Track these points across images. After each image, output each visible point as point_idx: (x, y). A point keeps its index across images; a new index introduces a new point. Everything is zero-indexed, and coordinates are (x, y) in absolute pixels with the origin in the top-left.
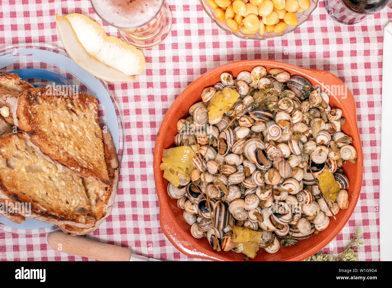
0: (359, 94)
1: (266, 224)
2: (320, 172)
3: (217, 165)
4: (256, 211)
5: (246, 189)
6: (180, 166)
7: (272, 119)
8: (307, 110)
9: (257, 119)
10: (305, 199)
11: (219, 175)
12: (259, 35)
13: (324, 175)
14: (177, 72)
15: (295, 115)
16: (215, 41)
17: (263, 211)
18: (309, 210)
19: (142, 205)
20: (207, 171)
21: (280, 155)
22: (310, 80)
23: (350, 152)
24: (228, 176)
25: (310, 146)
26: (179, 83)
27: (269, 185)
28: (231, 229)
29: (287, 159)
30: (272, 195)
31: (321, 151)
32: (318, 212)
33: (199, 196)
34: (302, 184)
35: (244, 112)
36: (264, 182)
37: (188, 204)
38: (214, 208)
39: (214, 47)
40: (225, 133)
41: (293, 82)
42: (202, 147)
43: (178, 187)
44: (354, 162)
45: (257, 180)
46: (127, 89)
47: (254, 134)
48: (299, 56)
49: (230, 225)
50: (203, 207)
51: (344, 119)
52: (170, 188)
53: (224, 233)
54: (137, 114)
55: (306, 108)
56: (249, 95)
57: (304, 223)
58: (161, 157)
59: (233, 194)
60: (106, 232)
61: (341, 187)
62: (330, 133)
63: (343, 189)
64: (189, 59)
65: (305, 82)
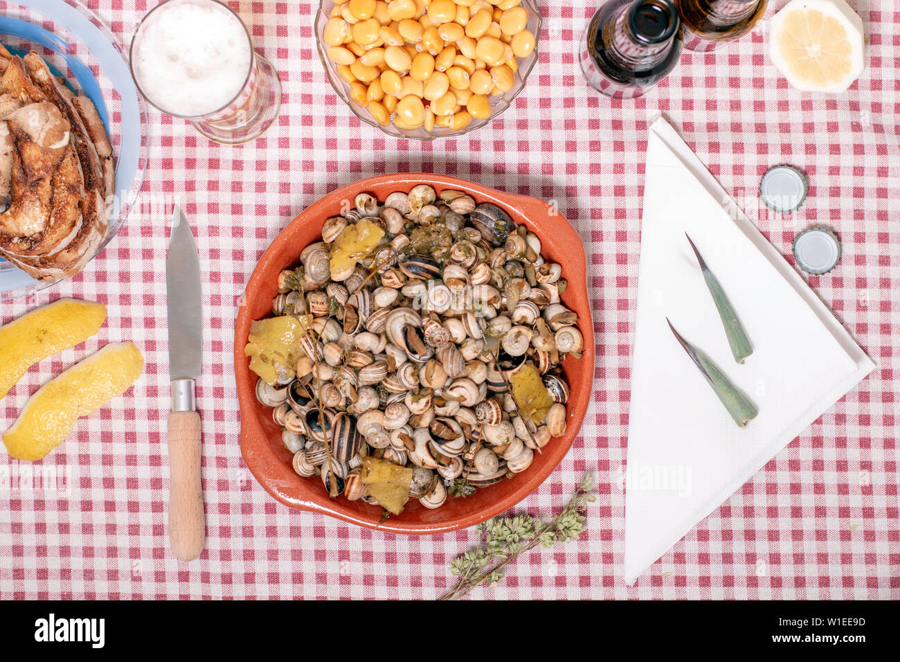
0: (602, 240)
1: (420, 454)
2: (515, 370)
3: (339, 351)
4: (404, 432)
5: (389, 394)
6: (278, 351)
7: (438, 277)
8: (501, 264)
9: (412, 276)
10: (488, 416)
11: (342, 367)
12: (425, 130)
13: (522, 375)
14: (285, 188)
15: (478, 271)
16: (353, 137)
17: (417, 432)
18: (495, 434)
19: (213, 417)
20: (323, 360)
21: (446, 337)
22: (509, 212)
23: (571, 339)
24: (357, 371)
25: (499, 324)
26: (288, 208)
27: (428, 388)
28: (361, 462)
29: (459, 346)
30: (431, 406)
31: (519, 334)
32: (511, 439)
33: (309, 403)
34: (483, 389)
35: (392, 262)
36: (417, 383)
37: (291, 416)
38: (333, 423)
39: (351, 148)
40: (357, 296)
41: (480, 214)
42: (318, 320)
43: (274, 387)
44: (578, 357)
45: (407, 379)
46: (196, 213)
47: (407, 300)
48: (499, 170)
49: (359, 454)
50: (314, 422)
51: (565, 282)
52: (260, 388)
53: (350, 469)
54: (211, 257)
55: (498, 260)
56: (404, 234)
57: (486, 457)
58: (248, 332)
59: (367, 400)
60: (148, 461)
61: (554, 399)
62: (538, 305)
63: (558, 402)
64: (308, 166)
65: (500, 214)
